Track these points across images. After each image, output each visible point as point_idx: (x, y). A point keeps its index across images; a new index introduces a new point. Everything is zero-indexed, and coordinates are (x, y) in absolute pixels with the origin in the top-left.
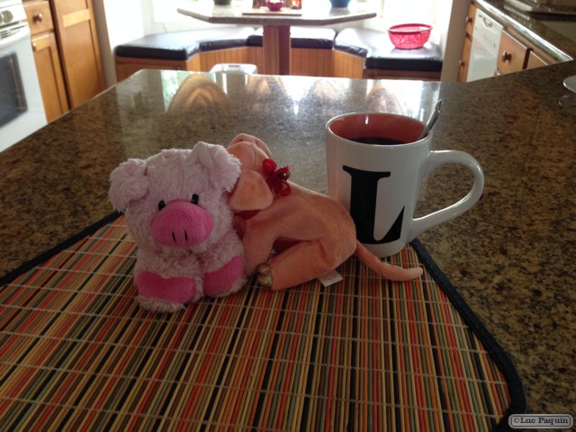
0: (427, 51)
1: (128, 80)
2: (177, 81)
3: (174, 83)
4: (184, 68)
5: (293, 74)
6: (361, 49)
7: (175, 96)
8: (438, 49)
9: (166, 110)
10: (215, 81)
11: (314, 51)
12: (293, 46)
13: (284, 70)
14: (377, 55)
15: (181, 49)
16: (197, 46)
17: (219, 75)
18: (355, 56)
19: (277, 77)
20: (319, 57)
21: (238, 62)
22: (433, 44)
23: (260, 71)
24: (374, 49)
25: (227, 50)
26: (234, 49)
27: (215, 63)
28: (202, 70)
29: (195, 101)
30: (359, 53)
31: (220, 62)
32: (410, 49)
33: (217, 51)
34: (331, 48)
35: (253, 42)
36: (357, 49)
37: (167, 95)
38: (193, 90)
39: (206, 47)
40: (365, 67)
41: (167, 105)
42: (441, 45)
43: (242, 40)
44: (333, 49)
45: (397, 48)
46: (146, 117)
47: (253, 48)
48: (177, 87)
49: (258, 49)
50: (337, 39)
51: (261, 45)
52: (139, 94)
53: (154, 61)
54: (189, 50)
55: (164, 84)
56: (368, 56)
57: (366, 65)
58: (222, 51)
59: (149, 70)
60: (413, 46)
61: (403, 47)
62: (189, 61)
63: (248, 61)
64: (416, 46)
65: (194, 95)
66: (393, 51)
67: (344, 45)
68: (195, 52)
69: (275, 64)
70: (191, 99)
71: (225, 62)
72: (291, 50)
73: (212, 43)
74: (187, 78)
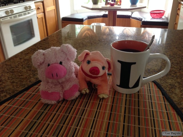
0: (163, 19)
1: (65, 28)
2: (80, 28)
3: (79, 29)
4: (82, 24)
5: (117, 26)
6: (140, 18)
7: (79, 33)
8: (167, 18)
9: (76, 37)
10: (92, 28)
11: (124, 19)
12: (117, 17)
13: (114, 25)
14: (146, 20)
15: (82, 18)
16: (87, 17)
17: (93, 26)
18: (138, 21)
19: (111, 27)
20: (126, 21)
21: (99, 22)
22: (165, 17)
23: (106, 25)
24: (145, 18)
25: (96, 19)
26: (98, 18)
27: (92, 23)
28: (88, 25)
29: (85, 35)
30: (140, 20)
31: (94, 22)
32: (157, 18)
33: (93, 19)
34: (130, 18)
35: (104, 16)
36: (139, 18)
37: (77, 32)
38: (85, 31)
39: (90, 18)
40: (141, 24)
41: (76, 36)
42: (168, 17)
43: (101, 16)
44: (131, 18)
45: (153, 18)
46: (70, 40)
47: (104, 18)
48: (80, 30)
49: (106, 18)
50: (132, 15)
51: (107, 17)
52: (68, 32)
53: (73, 22)
54: (84, 19)
55: (76, 29)
56: (143, 20)
57: (142, 23)
58: (94, 19)
59: (72, 25)
60: (158, 17)
61: (155, 18)
62: (84, 22)
63: (103, 22)
64: (160, 17)
65: (85, 32)
66: (151, 19)
67: (134, 17)
68: (86, 19)
69: (111, 23)
70: (84, 34)
71: (95, 22)
72: (117, 18)
73: (91, 16)
74: (83, 27)
